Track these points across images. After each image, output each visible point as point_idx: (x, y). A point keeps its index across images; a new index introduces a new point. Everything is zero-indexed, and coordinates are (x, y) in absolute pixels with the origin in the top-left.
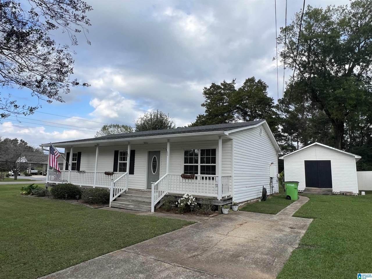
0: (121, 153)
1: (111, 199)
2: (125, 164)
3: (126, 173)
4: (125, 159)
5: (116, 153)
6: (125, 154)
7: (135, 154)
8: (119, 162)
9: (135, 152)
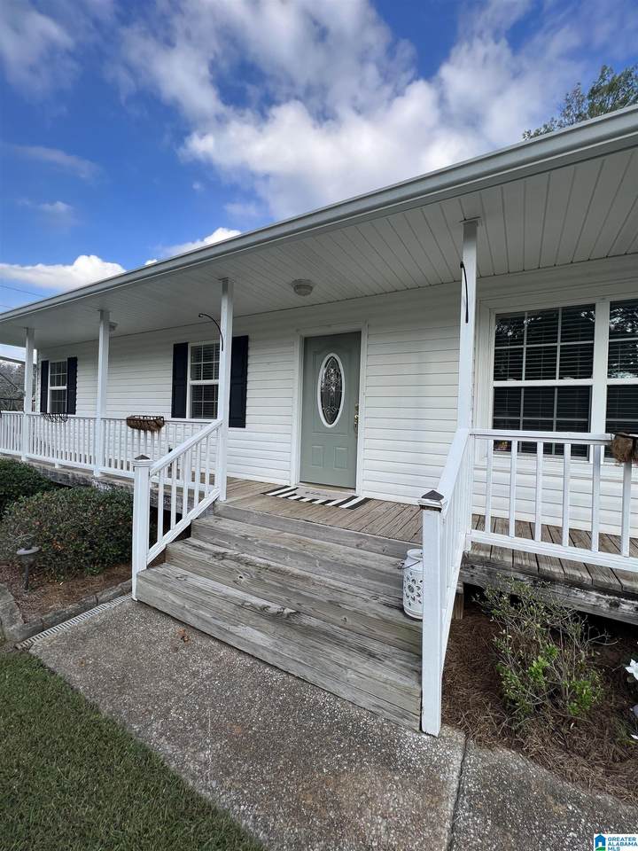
0: (197, 351)
1: (142, 553)
2: (212, 391)
3: (214, 422)
4: (211, 372)
5: (180, 352)
6: (211, 353)
7: (250, 353)
8: (190, 382)
9: (250, 344)
